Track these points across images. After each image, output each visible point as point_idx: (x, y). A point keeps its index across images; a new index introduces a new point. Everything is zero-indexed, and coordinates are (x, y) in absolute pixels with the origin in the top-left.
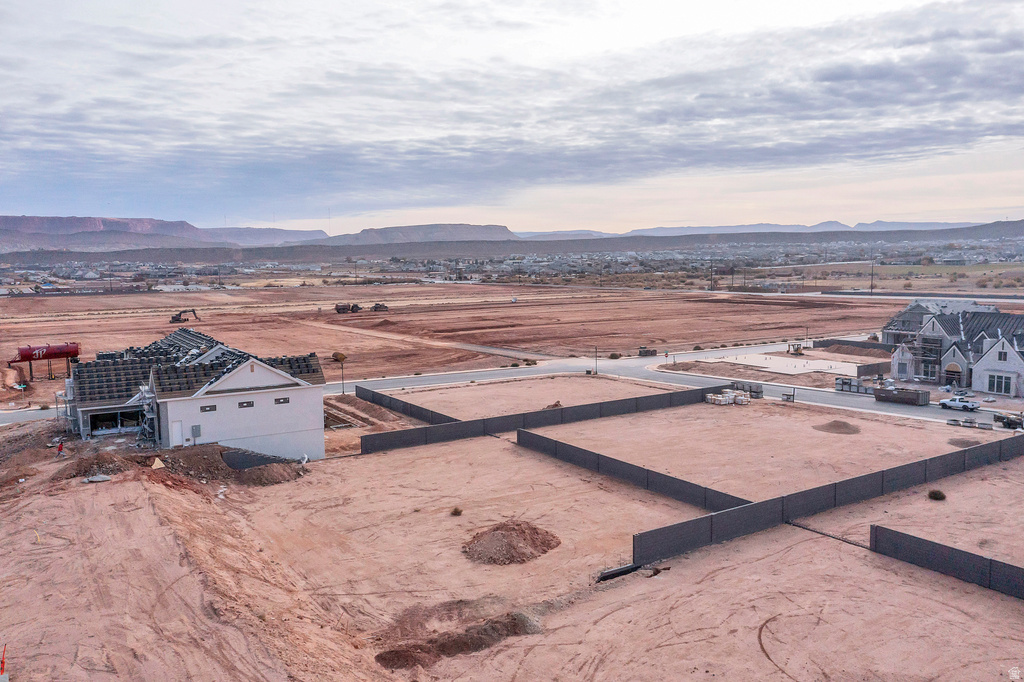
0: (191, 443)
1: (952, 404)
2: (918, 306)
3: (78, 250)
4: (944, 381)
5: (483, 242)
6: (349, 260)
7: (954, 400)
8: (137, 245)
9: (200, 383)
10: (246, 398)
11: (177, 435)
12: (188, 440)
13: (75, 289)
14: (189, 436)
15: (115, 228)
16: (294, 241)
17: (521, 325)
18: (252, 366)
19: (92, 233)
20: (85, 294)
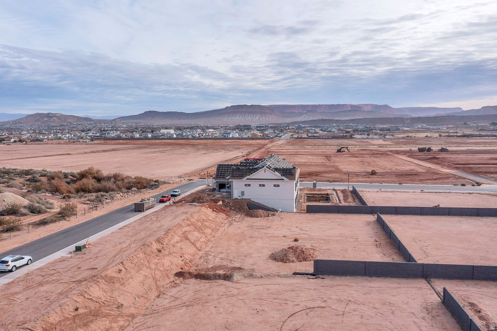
0: (241, 198)
3: (337, 119)
6: (465, 124)
8: (363, 116)
9: (246, 175)
10: (262, 183)
11: (236, 194)
12: (240, 196)
13: (320, 136)
15: (355, 109)
16: (442, 113)
18: (265, 170)
19: (345, 111)
20: (324, 138)
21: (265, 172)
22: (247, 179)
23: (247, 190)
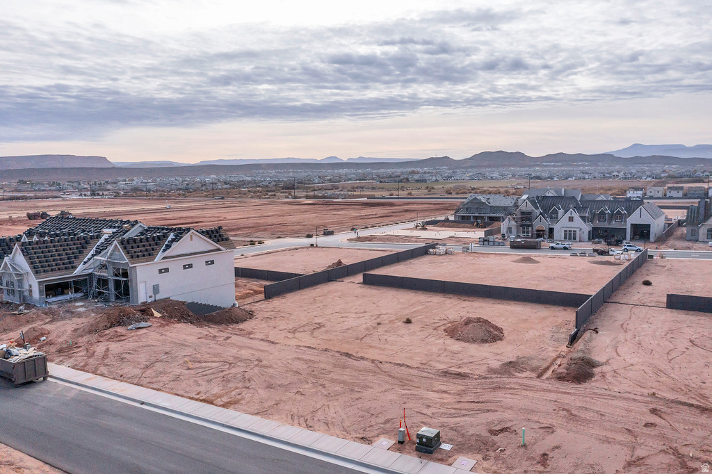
0: (153, 299)
1: (557, 246)
2: (476, 198)
4: (535, 236)
5: (92, 168)
7: (558, 244)
10: (188, 261)
11: (143, 294)
12: (150, 297)
14: (152, 294)
17: (201, 222)
18: (191, 236)
21: (191, 240)
22: (164, 258)
23: (162, 281)
